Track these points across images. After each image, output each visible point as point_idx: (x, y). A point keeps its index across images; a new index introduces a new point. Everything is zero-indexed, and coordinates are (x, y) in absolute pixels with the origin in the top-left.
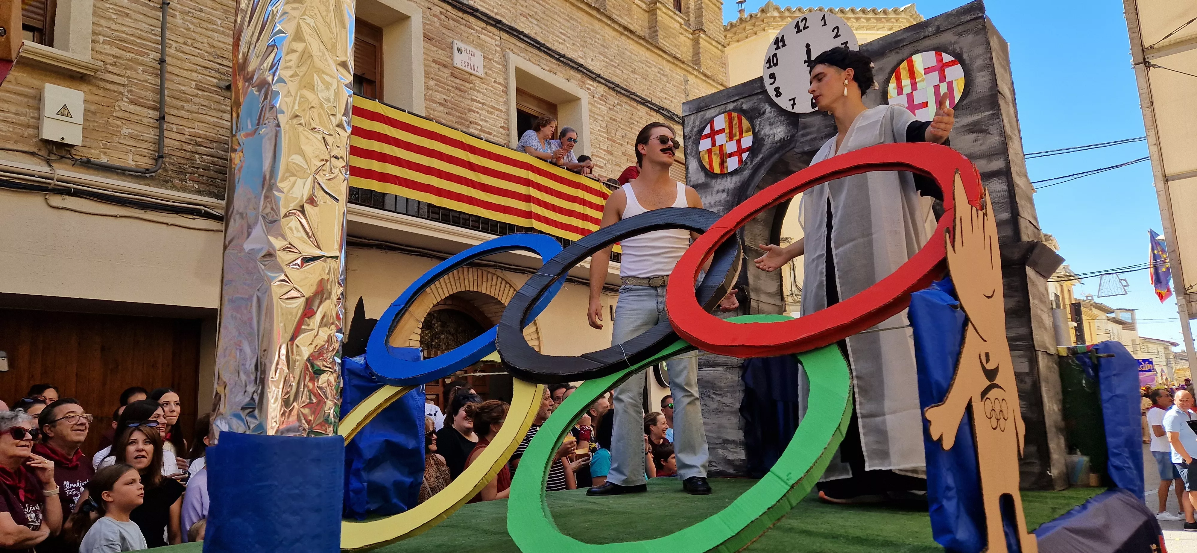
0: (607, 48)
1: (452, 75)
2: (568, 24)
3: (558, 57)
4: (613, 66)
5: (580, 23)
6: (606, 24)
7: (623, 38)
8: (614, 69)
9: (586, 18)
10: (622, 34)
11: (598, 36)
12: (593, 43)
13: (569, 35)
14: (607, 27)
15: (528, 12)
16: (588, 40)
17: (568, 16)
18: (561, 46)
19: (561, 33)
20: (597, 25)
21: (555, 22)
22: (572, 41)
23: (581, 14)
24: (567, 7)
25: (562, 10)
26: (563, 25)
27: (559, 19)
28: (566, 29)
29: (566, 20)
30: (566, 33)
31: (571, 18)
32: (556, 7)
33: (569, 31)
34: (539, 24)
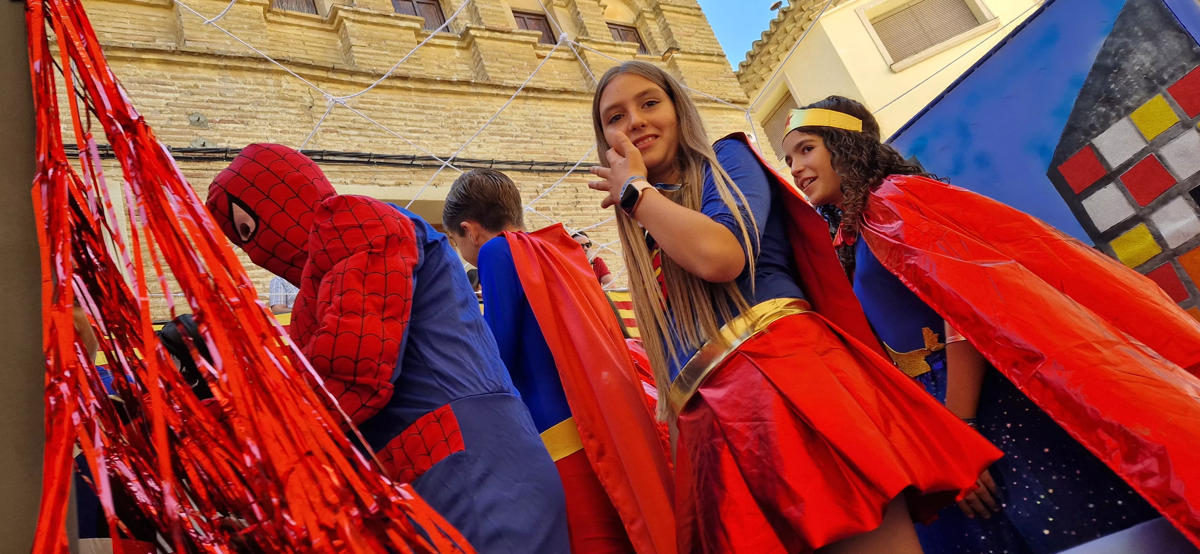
0: (504, 124)
2: (423, 117)
3: (409, 162)
4: (522, 142)
5: (443, 109)
6: (492, 95)
7: (531, 102)
8: (524, 145)
9: (452, 100)
10: (526, 98)
11: (484, 114)
12: (475, 125)
13: (425, 130)
14: (495, 99)
15: (336, 124)
16: (463, 125)
17: (417, 107)
18: (413, 148)
19: (410, 131)
20: (476, 102)
21: (394, 122)
22: (433, 135)
23: (441, 98)
24: (413, 98)
25: (404, 103)
26: (410, 120)
27: (401, 115)
28: (418, 124)
29: (415, 113)
30: (418, 128)
31: (424, 108)
32: (392, 103)
33: (425, 124)
34: (363, 133)
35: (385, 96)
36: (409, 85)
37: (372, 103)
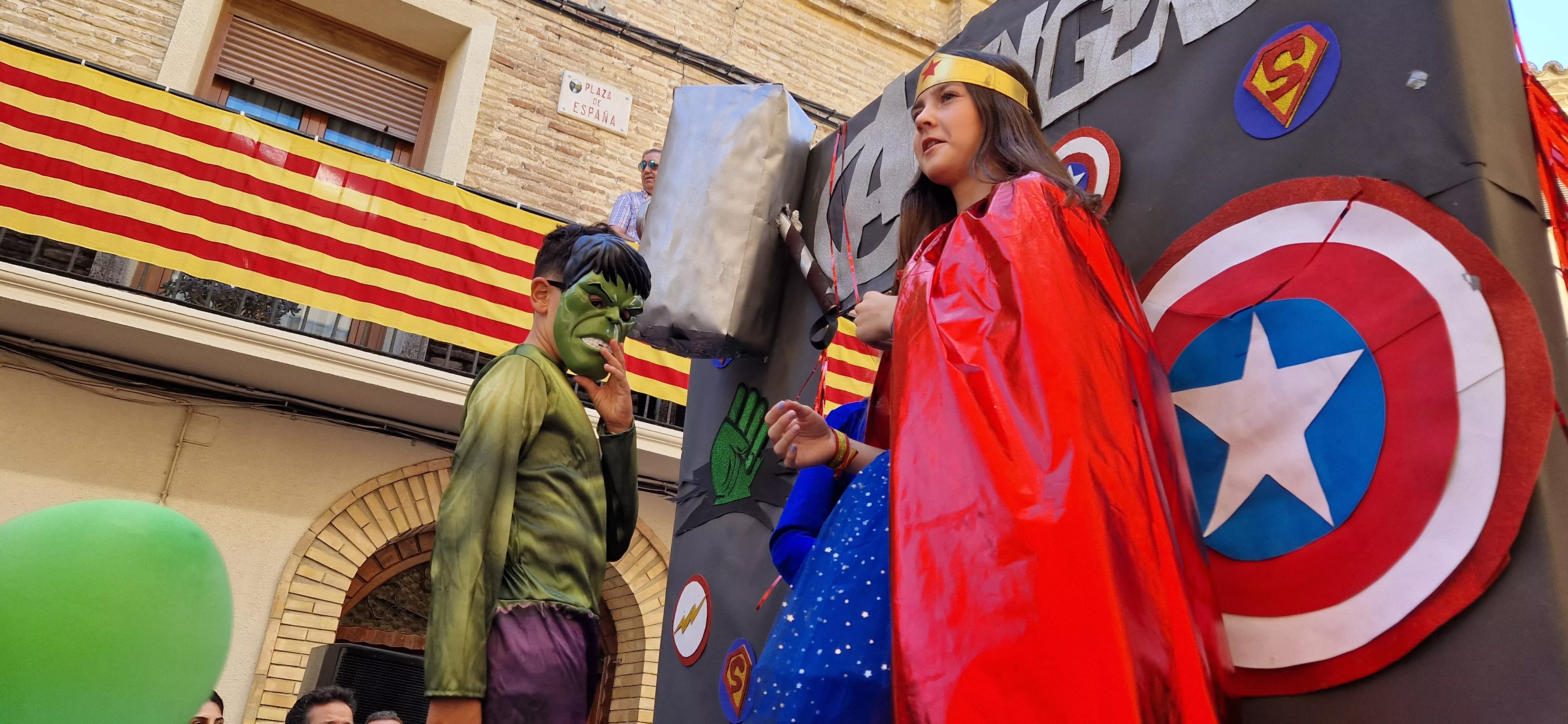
1: (551, 126)
2: (861, 67)
3: (825, 116)
13: (858, 84)
15: (758, 39)
17: (861, 53)
18: (837, 100)
19: (840, 79)
21: (826, 61)
24: (859, 39)
25: (847, 43)
26: (846, 66)
27: (837, 56)
28: (853, 74)
29: (855, 59)
30: (851, 79)
31: (867, 56)
32: (833, 37)
33: (860, 77)
34: (785, 61)
35: (828, 27)
36: (861, 22)
37: (809, 29)
